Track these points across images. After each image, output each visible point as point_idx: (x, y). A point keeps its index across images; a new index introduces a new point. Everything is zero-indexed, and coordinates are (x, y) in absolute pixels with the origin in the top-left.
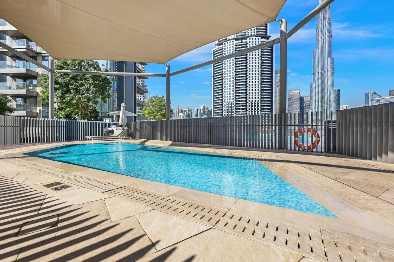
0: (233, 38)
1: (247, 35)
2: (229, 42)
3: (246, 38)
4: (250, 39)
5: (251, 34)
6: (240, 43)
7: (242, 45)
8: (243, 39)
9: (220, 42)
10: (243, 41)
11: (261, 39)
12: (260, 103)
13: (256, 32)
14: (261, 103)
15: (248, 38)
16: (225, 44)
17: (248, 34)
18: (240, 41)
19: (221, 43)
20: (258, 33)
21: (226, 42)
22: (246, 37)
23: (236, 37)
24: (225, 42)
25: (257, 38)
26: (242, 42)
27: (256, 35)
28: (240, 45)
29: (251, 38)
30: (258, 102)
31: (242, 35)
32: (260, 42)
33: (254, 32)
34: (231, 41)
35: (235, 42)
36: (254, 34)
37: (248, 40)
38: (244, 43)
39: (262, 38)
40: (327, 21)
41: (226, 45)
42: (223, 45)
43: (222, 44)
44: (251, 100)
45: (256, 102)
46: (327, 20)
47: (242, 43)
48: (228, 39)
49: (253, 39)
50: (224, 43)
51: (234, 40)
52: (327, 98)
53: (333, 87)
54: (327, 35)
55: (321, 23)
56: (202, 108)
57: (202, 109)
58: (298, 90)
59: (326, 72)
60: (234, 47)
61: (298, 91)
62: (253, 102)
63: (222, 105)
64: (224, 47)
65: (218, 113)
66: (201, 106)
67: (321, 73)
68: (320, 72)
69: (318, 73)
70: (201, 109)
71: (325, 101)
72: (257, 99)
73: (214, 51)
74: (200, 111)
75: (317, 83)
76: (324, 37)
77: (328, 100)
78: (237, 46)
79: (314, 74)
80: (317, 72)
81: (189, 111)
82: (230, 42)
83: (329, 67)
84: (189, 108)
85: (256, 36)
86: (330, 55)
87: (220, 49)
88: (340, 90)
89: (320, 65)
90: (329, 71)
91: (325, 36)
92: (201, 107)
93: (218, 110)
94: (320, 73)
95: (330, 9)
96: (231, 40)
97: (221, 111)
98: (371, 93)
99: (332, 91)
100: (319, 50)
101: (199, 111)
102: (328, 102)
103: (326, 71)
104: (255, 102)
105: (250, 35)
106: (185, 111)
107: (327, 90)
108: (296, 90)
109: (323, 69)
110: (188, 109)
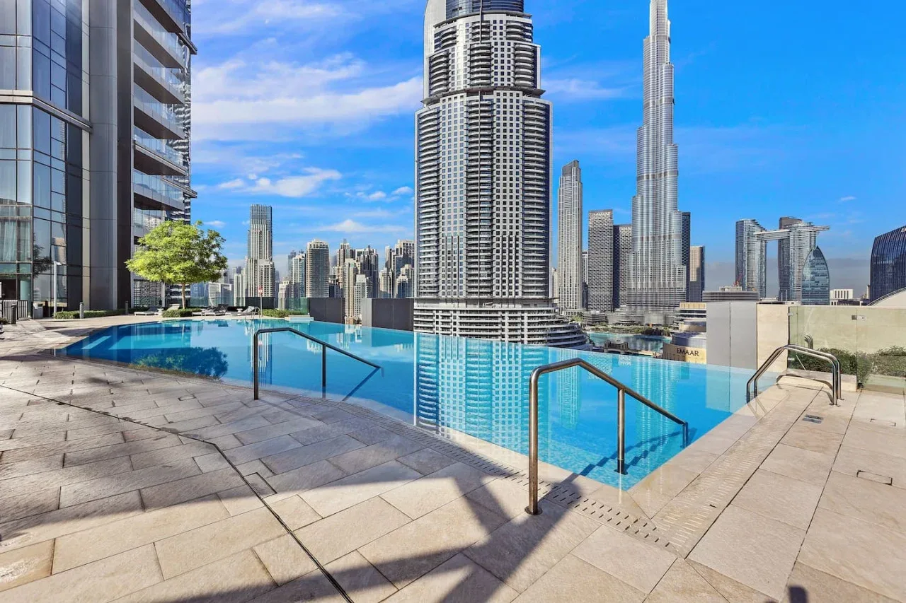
0: (462, 88)
1: (493, 85)
2: (452, 97)
3: (490, 92)
4: (498, 94)
5: (503, 83)
6: (477, 101)
7: (482, 105)
8: (483, 92)
9: (432, 97)
10: (485, 97)
11: (524, 95)
12: (521, 239)
13: (512, 80)
14: (524, 239)
15: (495, 92)
16: (444, 100)
17: (495, 82)
18: (478, 97)
19: (436, 98)
20: (517, 82)
21: (447, 98)
22: (490, 88)
23: (469, 87)
24: (444, 96)
25: (515, 93)
26: (481, 99)
27: (512, 85)
28: (477, 106)
29: (502, 92)
30: (517, 237)
31: (482, 84)
32: (521, 102)
33: (509, 80)
34: (459, 95)
35: (466, 99)
36: (509, 83)
37: (494, 97)
38: (486, 102)
39: (526, 93)
40: (664, 68)
41: (447, 103)
42: (440, 105)
43: (437, 101)
44: (501, 230)
45: (513, 236)
46: (664, 66)
47: (481, 102)
48: (450, 90)
49: (505, 94)
50: (441, 99)
51: (465, 94)
52: (665, 230)
53: (675, 207)
54: (663, 98)
55: (653, 72)
56: (402, 247)
57: (401, 249)
58: (608, 211)
59: (663, 174)
60: (465, 109)
61: (609, 214)
62: (506, 236)
63: (438, 241)
64: (441, 108)
65: (429, 259)
66: (399, 241)
67: (653, 176)
68: (650, 174)
69: (648, 176)
70: (397, 249)
71: (660, 237)
72: (514, 231)
73: (419, 115)
74: (395, 253)
75: (645, 197)
76: (659, 102)
77: (667, 234)
78: (471, 107)
79: (640, 178)
80: (645, 174)
81: (370, 252)
82: (456, 98)
83: (669, 166)
84: (369, 247)
85: (512, 89)
86: (670, 139)
87: (432, 112)
88: (690, 213)
89: (651, 160)
90: (668, 173)
91: (661, 100)
92: (399, 245)
93: (429, 253)
94: (650, 177)
95: (670, 42)
96: (457, 92)
97: (435, 255)
98: (747, 222)
99: (673, 216)
100: (648, 128)
101: (393, 254)
102: (667, 240)
103: (663, 172)
104: (511, 236)
105: (499, 85)
106: (359, 254)
107: (665, 214)
108: (604, 211)
109: (656, 168)
110: (367, 250)
